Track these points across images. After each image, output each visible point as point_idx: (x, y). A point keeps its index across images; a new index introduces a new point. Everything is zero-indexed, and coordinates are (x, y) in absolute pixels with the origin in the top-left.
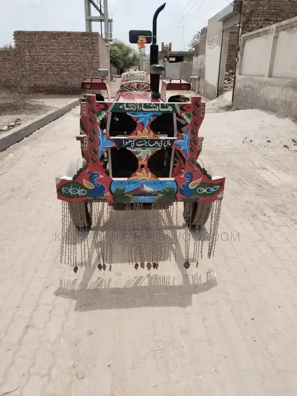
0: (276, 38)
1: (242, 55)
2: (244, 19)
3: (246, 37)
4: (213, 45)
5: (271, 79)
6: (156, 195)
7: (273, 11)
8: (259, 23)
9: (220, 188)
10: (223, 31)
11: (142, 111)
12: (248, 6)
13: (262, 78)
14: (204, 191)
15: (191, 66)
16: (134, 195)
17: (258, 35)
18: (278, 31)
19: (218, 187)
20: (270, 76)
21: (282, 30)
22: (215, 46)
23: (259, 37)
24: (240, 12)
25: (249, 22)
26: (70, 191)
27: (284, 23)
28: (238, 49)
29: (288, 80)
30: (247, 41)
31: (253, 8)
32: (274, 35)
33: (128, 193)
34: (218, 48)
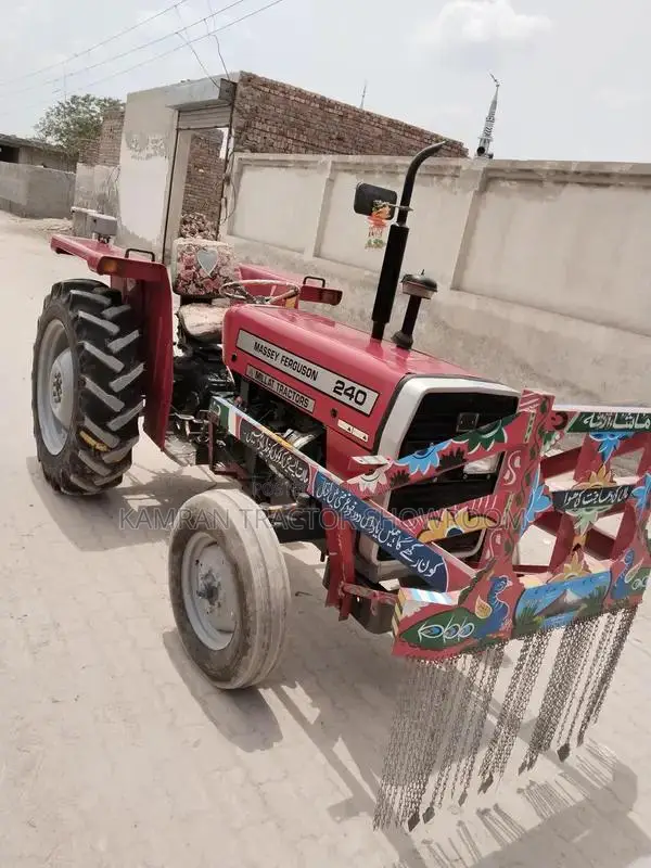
0: (331, 181)
1: (235, 195)
2: (239, 121)
3: (248, 160)
4: (146, 152)
5: (319, 262)
7: (292, 119)
8: (268, 136)
10: (178, 130)
11: (611, 429)
12: (249, 97)
13: (297, 255)
15: (72, 182)
17: (282, 164)
18: (335, 169)
20: (317, 254)
21: (345, 171)
22: (149, 157)
23: (283, 170)
24: (232, 105)
25: (250, 130)
26: (444, 631)
27: (352, 159)
28: (228, 180)
29: (367, 273)
30: (247, 167)
31: (256, 105)
32: (327, 175)
34: (160, 166)
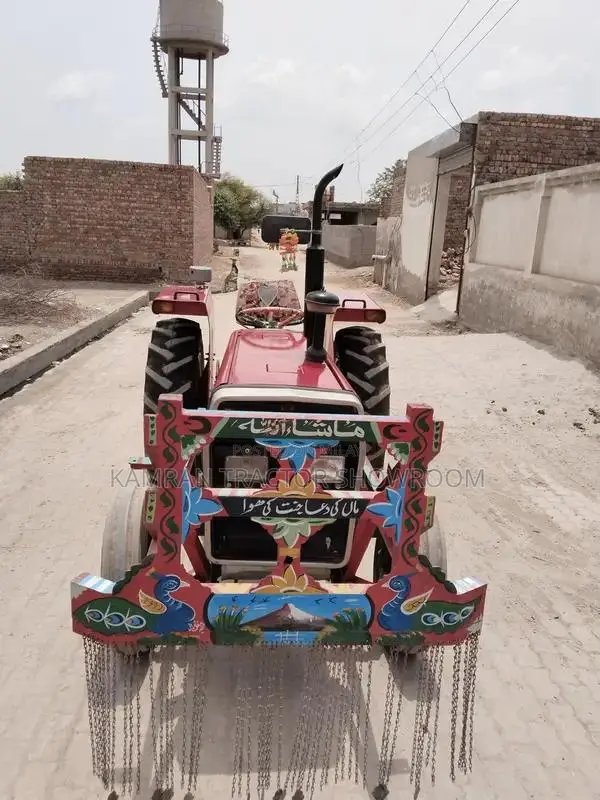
0: (547, 199)
1: (476, 225)
2: (479, 157)
3: (485, 191)
4: (417, 200)
5: (538, 278)
6: (319, 629)
7: (535, 145)
8: (510, 164)
9: (475, 610)
10: (438, 176)
11: (292, 436)
12: (489, 134)
13: (519, 273)
14: (438, 619)
15: (374, 235)
16: (265, 629)
17: (510, 190)
18: (549, 187)
19: (471, 608)
20: (536, 271)
21: (560, 186)
22: (421, 203)
23: (512, 195)
24: (473, 144)
25: (491, 163)
26: (105, 617)
27: (562, 173)
28: (470, 213)
29: (575, 284)
30: (485, 199)
31: (497, 138)
32: (541, 194)
33: (251, 623)
34: (428, 207)
